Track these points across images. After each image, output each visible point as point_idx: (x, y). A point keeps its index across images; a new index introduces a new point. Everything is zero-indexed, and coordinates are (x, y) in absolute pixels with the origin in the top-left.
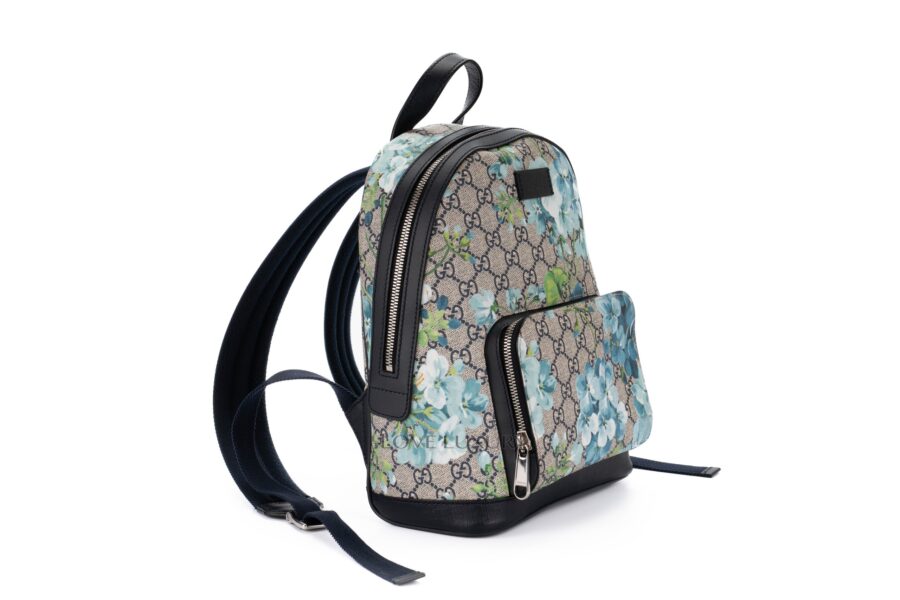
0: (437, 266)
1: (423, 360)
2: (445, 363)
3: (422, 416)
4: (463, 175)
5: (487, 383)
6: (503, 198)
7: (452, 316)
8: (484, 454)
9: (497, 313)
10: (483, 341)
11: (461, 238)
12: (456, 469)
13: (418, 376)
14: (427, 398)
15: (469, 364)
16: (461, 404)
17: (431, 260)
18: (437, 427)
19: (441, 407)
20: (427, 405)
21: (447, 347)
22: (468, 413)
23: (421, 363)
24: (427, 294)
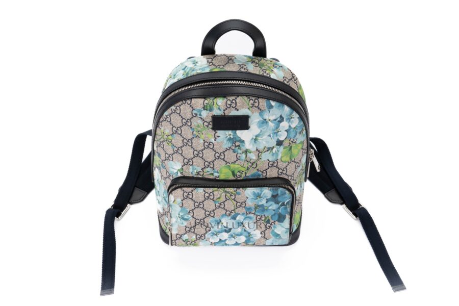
4: (176, 108)
6: (198, 126)
9: (182, 173)
10: (171, 181)
11: (169, 135)
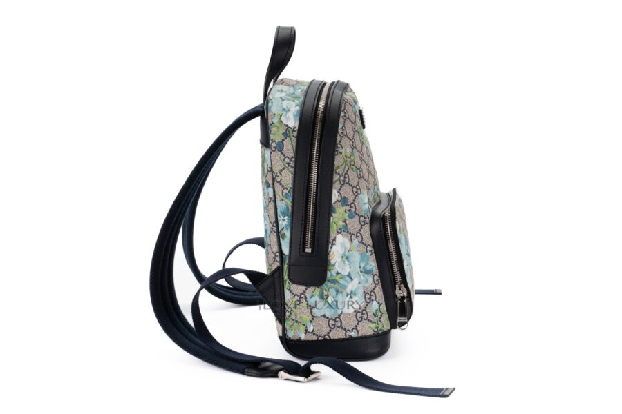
0: (340, 177)
1: (334, 242)
2: (348, 244)
3: (334, 281)
5: (373, 254)
7: (349, 210)
8: (375, 302)
9: (371, 206)
10: (368, 225)
11: (350, 156)
12: (359, 315)
13: (331, 253)
14: (337, 268)
15: (361, 242)
16: (359, 270)
17: (336, 173)
18: (345, 287)
19: (347, 274)
20: (338, 273)
21: (348, 232)
22: (363, 276)
23: (333, 244)
24: (335, 196)
